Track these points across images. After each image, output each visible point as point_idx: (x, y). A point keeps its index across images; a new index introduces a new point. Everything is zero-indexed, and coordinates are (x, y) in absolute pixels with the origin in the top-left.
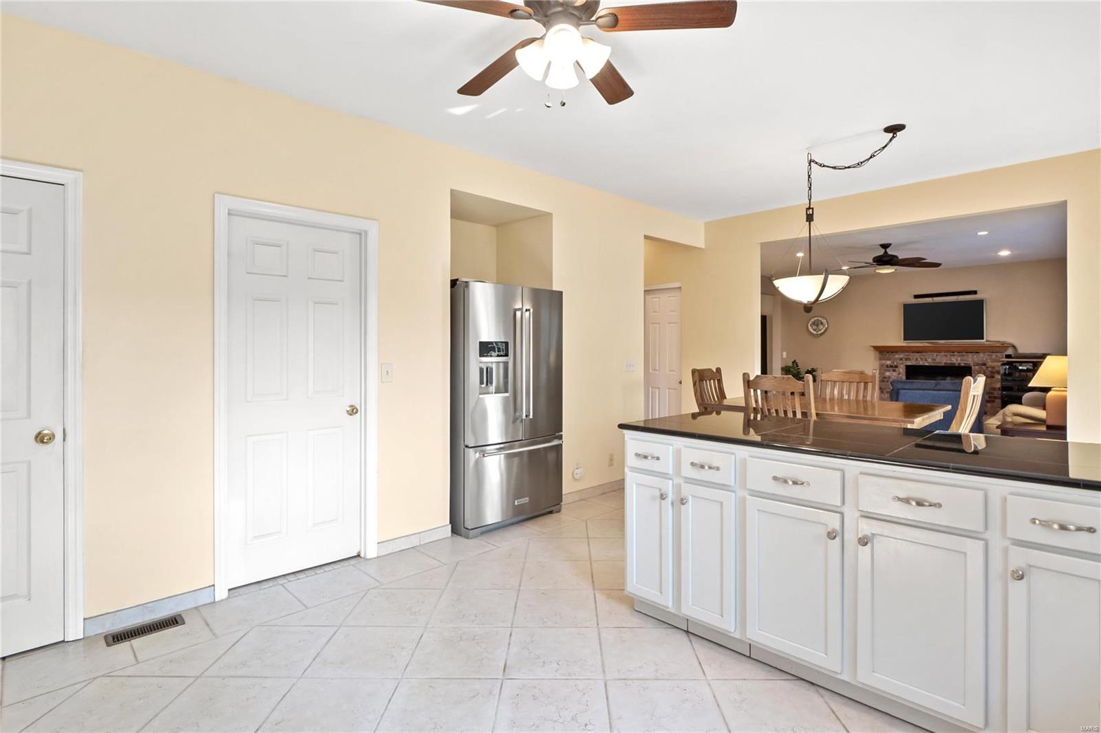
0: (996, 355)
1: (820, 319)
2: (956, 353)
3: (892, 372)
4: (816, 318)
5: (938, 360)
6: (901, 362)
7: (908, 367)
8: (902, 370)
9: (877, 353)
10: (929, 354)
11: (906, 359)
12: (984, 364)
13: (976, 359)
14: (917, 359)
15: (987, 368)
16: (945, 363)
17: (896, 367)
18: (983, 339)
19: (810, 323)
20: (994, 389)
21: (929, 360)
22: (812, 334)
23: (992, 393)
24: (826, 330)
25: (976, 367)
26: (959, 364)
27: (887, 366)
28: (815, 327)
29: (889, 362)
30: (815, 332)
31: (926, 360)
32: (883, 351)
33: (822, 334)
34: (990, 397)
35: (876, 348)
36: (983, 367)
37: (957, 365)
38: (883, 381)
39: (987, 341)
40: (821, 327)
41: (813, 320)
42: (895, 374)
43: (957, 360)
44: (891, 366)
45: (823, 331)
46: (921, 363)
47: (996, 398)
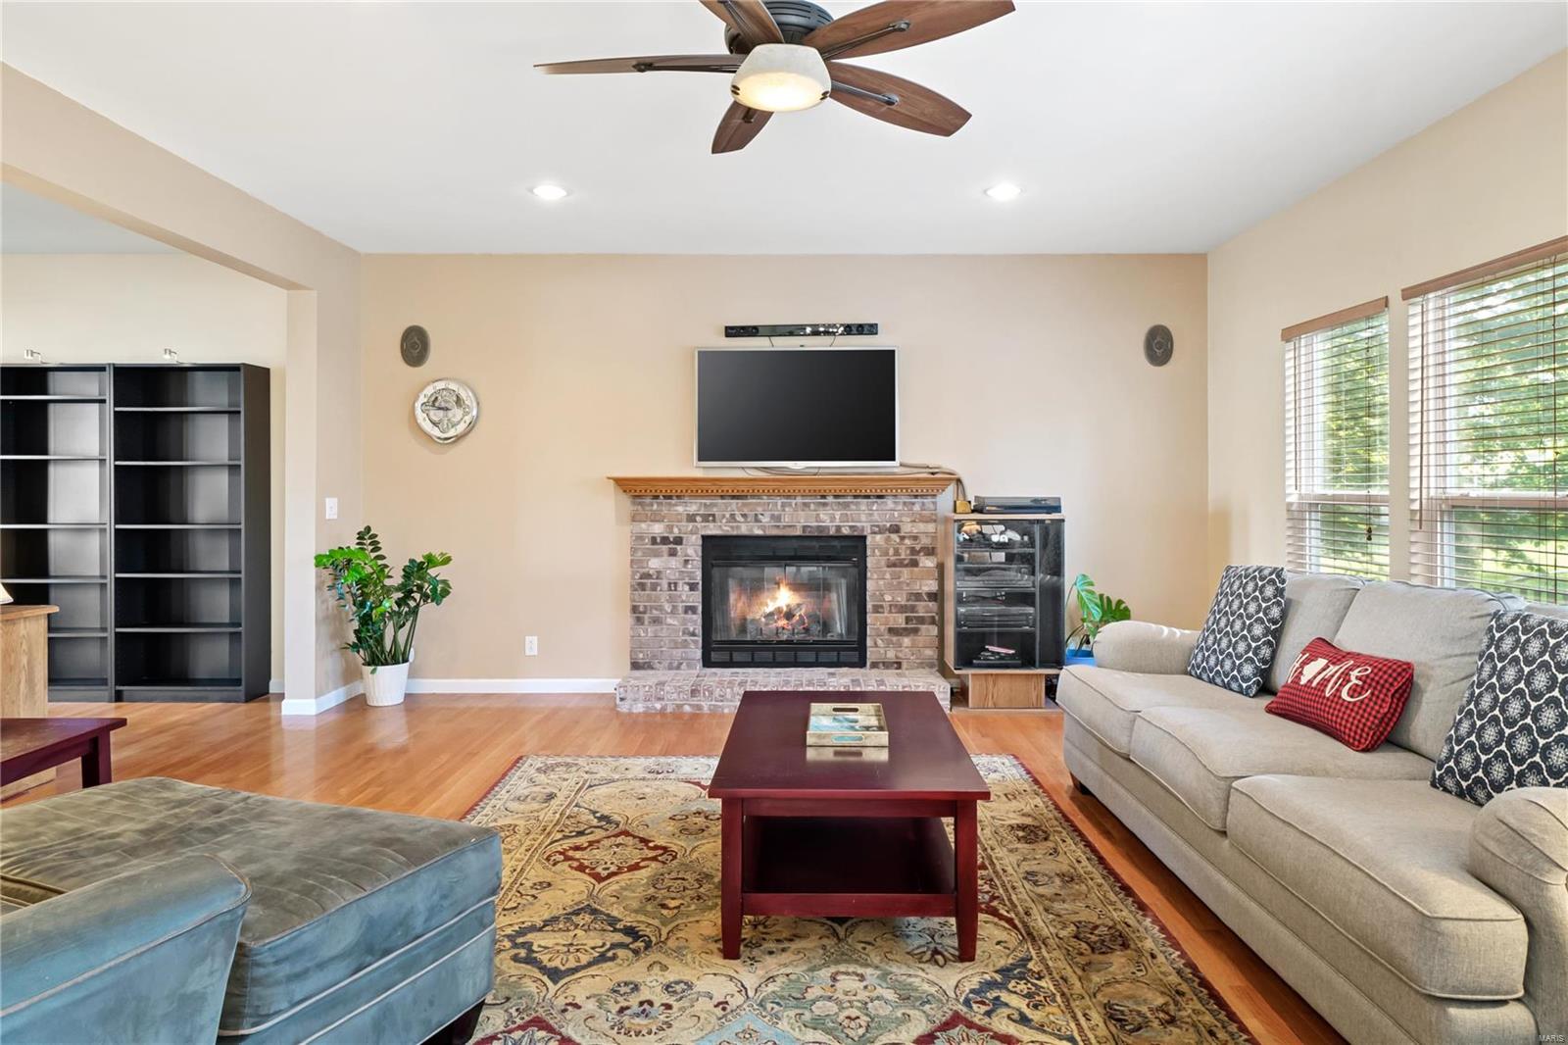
0: (923, 504)
1: (453, 386)
2: (830, 499)
3: (666, 557)
4: (440, 385)
5: (786, 520)
6: (691, 526)
7: (707, 540)
8: (693, 549)
9: (626, 501)
10: (765, 500)
11: (706, 518)
12: (896, 529)
13: (876, 517)
14: (733, 516)
15: (902, 538)
16: (804, 527)
17: (679, 541)
18: (894, 460)
19: (422, 399)
20: (918, 596)
21: (765, 520)
22: (429, 437)
23: (913, 609)
24: (471, 426)
25: (878, 537)
26: (838, 528)
27: (654, 541)
28: (436, 415)
29: (658, 529)
30: (435, 432)
31: (757, 520)
32: (639, 491)
33: (459, 438)
34: (908, 620)
35: (624, 485)
36: (895, 537)
37: (832, 532)
38: (642, 587)
39: (901, 465)
40: (456, 413)
41: (429, 390)
42: (674, 563)
43: (833, 519)
44: (665, 540)
45: (461, 428)
46: (744, 530)
47: (921, 620)
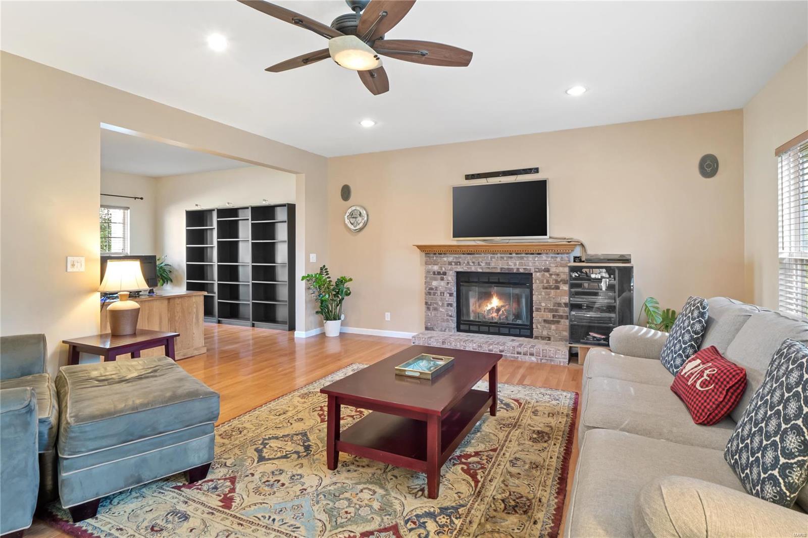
0: (562, 258)
1: (358, 208)
2: (514, 255)
3: (439, 281)
4: (353, 208)
5: (493, 265)
6: (450, 267)
7: (458, 273)
8: (451, 278)
9: (423, 254)
10: (483, 255)
11: (456, 263)
12: (547, 270)
13: (537, 264)
14: (468, 262)
15: (551, 275)
16: (501, 268)
17: (445, 274)
18: (546, 235)
19: (347, 214)
20: (559, 305)
21: (483, 264)
22: (350, 229)
23: (556, 311)
24: (365, 225)
25: (538, 274)
26: (518, 269)
27: (434, 273)
28: (353, 220)
29: (436, 268)
30: (352, 227)
31: (479, 265)
32: (429, 251)
33: (361, 229)
34: (554, 316)
35: (421, 248)
36: (547, 274)
37: (515, 271)
38: (430, 293)
39: (550, 238)
40: (359, 219)
41: (350, 211)
42: (443, 283)
43: (515, 265)
44: (439, 273)
45: (361, 225)
46: (473, 269)
47: (561, 317)
